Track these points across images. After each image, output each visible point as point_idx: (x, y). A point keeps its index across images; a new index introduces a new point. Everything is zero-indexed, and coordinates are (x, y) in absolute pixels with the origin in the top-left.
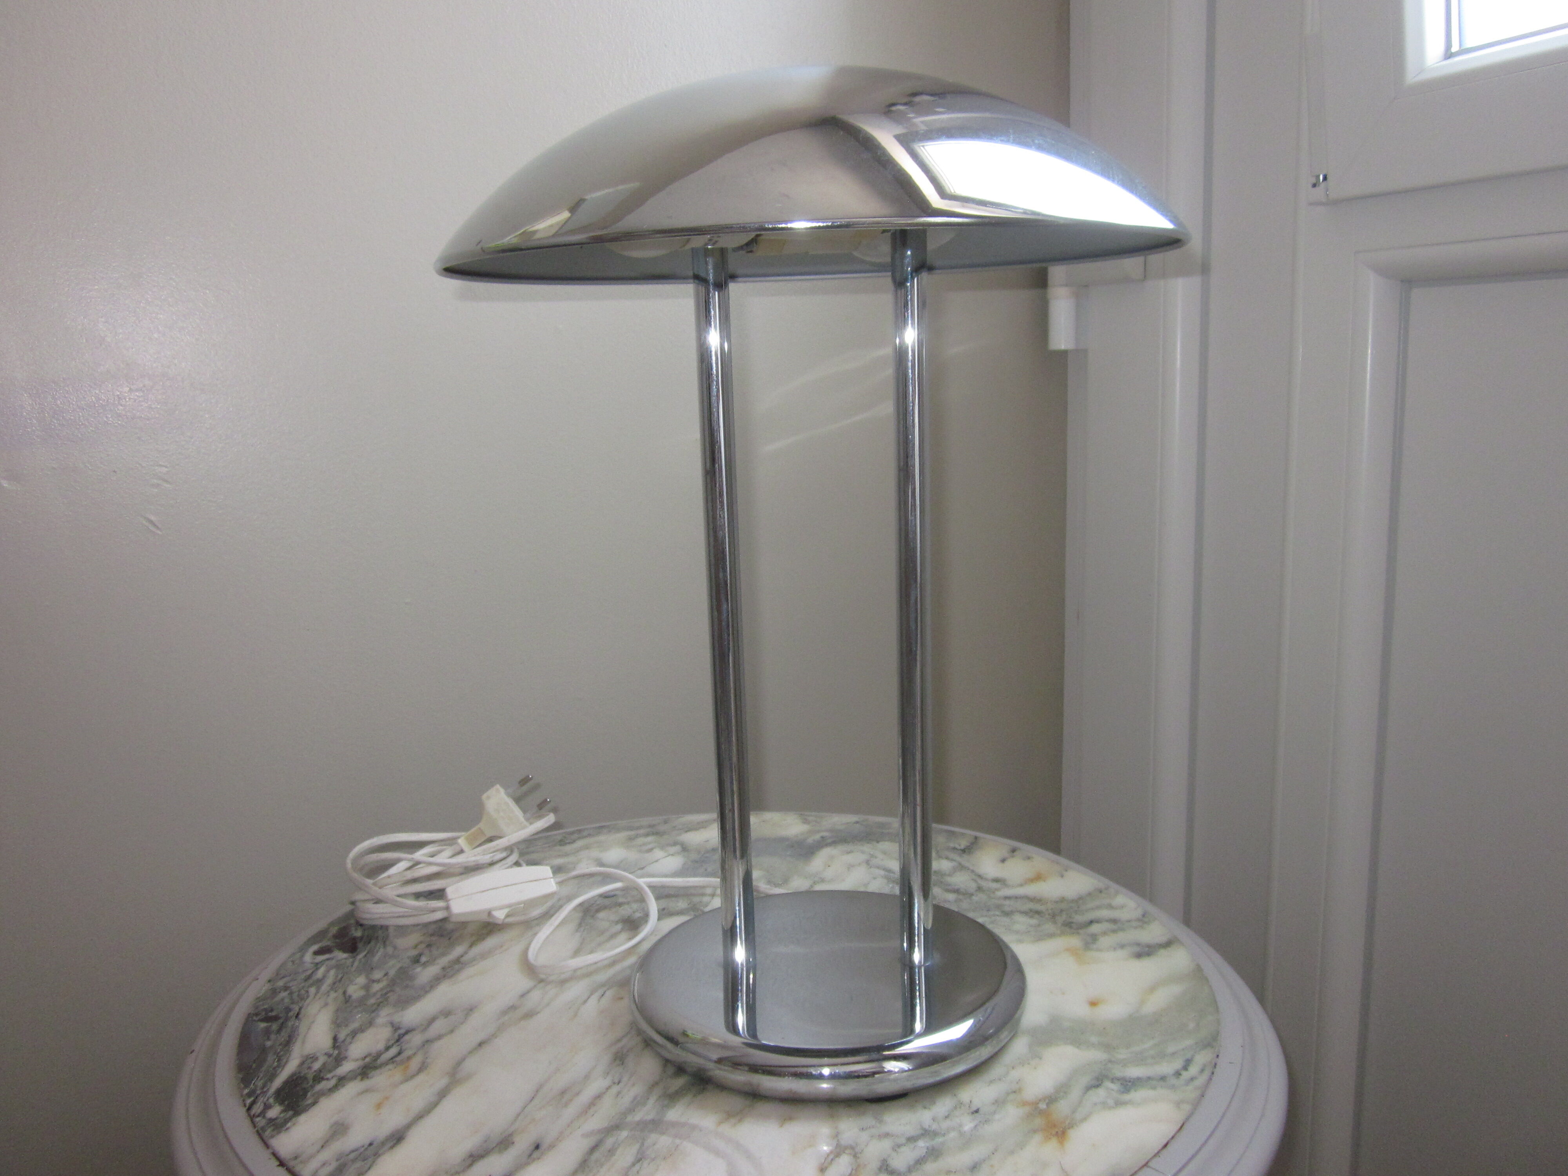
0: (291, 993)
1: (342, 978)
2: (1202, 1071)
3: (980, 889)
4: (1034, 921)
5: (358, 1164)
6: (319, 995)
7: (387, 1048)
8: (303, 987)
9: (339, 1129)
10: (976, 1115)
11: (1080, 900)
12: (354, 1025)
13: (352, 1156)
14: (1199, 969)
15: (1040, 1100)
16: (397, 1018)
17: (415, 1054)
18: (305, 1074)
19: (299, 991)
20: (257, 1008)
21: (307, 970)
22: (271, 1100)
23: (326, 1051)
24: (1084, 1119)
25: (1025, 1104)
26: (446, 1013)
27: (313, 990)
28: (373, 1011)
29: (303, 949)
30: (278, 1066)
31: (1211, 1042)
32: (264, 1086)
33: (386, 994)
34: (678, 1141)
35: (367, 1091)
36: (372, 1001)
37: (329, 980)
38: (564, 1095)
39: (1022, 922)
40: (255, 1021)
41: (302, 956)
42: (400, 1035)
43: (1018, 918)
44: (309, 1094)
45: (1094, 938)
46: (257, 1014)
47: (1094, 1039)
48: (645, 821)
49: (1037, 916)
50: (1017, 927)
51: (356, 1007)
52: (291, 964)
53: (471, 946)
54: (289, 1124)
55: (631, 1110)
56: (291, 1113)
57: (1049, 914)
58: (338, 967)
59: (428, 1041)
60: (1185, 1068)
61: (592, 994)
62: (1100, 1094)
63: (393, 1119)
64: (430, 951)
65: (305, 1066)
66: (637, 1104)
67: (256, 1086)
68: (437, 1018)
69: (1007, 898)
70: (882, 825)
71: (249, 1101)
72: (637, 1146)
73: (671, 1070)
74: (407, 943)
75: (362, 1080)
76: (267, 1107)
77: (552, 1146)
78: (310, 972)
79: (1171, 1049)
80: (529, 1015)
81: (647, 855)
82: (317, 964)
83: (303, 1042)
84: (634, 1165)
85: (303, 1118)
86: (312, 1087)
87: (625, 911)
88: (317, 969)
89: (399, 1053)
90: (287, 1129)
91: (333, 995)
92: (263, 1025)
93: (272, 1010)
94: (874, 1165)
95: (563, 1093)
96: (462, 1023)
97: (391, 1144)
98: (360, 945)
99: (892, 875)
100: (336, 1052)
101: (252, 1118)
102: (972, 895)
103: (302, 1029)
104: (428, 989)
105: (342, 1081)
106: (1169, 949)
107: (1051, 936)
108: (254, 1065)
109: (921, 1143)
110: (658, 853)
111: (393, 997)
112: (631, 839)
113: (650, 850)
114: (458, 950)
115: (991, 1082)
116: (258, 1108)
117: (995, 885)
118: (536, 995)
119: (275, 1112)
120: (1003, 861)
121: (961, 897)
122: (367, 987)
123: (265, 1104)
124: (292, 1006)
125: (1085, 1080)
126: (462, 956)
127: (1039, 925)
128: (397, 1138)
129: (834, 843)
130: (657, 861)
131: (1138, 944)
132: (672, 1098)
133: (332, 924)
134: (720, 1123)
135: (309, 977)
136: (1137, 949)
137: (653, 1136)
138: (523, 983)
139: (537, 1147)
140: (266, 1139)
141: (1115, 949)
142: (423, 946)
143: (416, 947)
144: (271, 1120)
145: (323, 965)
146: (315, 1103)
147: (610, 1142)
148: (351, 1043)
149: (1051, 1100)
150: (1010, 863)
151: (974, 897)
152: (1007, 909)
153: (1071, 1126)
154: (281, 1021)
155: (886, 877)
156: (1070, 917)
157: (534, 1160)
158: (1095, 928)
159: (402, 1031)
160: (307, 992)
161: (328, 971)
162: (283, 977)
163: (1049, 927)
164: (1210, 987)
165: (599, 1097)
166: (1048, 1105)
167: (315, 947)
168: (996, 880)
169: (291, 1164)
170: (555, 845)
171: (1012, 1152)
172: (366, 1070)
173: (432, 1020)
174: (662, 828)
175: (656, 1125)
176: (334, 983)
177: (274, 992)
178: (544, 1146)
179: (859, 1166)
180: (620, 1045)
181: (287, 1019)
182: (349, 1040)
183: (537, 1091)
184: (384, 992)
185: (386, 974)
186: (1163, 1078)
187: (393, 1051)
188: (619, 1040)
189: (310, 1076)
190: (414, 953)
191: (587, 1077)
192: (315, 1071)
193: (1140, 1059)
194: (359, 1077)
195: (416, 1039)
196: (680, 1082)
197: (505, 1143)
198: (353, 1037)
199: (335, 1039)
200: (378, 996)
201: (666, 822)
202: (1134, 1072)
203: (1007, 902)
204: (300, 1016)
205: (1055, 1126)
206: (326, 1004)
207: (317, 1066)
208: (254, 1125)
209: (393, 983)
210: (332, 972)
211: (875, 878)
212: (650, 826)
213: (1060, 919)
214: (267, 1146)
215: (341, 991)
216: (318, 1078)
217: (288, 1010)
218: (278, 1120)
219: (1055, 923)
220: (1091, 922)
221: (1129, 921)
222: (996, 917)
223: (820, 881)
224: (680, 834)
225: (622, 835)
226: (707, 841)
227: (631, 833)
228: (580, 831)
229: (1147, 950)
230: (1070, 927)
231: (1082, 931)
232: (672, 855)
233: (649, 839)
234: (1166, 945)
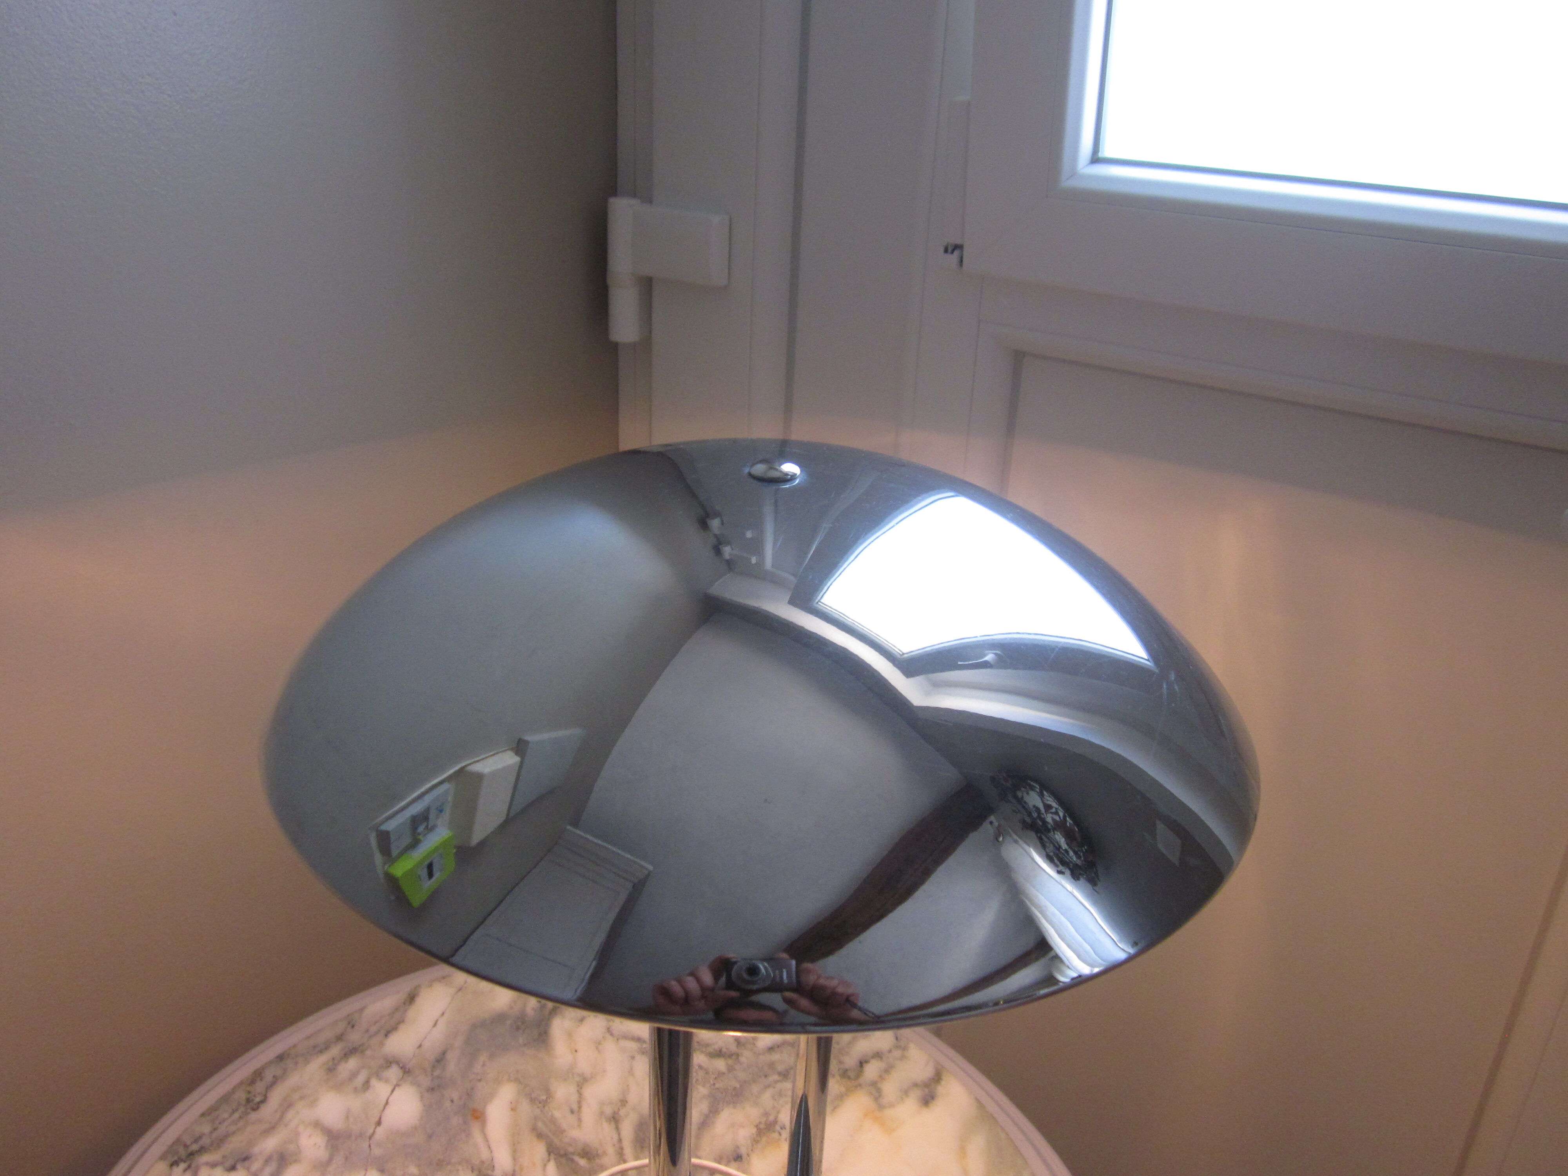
14: (980, 1105)
45: (876, 1088)
81: (369, 1095)
102: (738, 1055)
106: (943, 1083)
107: (841, 1097)
110: (381, 1089)
112: (331, 1069)
113: (366, 1085)
130: (387, 1103)
131: (916, 1085)
136: (918, 1093)
141: (902, 1099)
151: (743, 1059)
152: (780, 1068)
156: (841, 1062)
158: (870, 1072)
170: (246, 1114)
174: (355, 1037)
201: (352, 1020)
203: (776, 1057)
211: (633, 1058)
212: (339, 1038)
220: (862, 1064)
221: (890, 1051)
222: (779, 1086)
223: (583, 1081)
224: (382, 1044)
225: (315, 1066)
226: (420, 1046)
227: (324, 1058)
228: (258, 1075)
229: (927, 1090)
230: (849, 1078)
231: (861, 1080)
232: (397, 1085)
233: (352, 1063)
234: (937, 1078)
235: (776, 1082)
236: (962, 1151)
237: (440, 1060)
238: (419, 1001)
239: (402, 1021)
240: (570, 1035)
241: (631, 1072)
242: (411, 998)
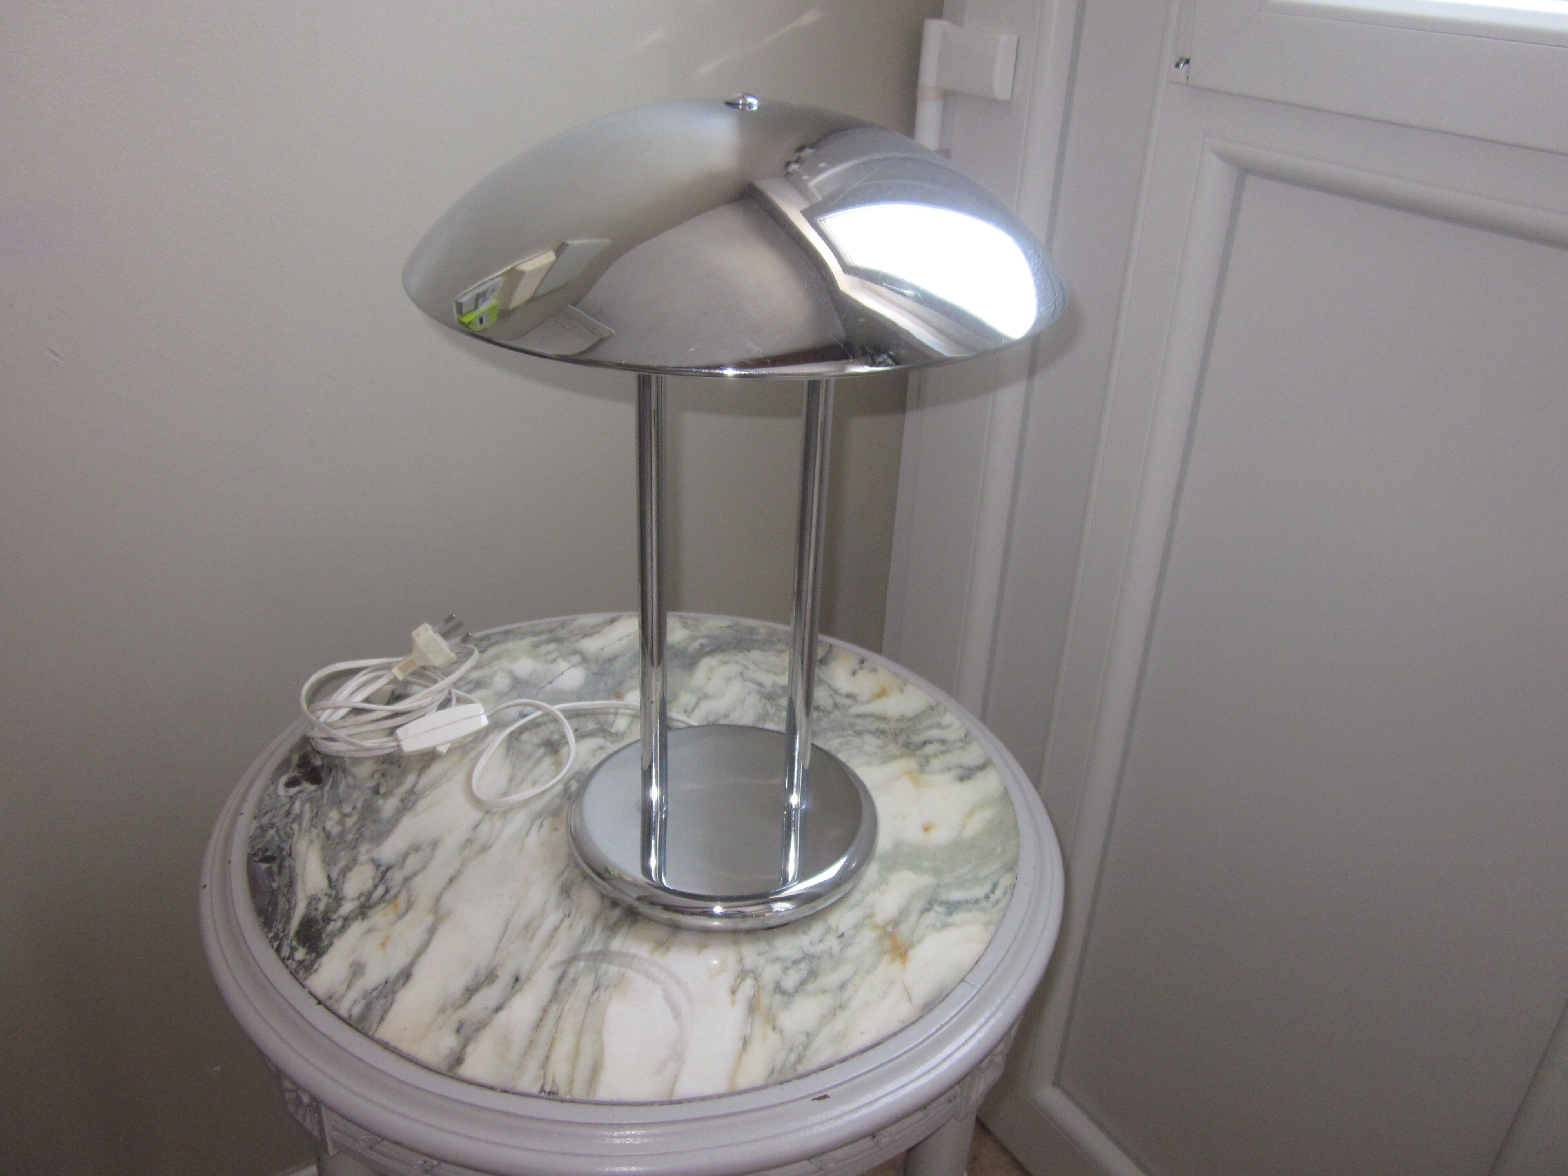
0: (278, 831)
1: (317, 813)
2: (1005, 893)
3: (836, 706)
4: (879, 742)
5: (382, 1001)
6: (303, 832)
7: (376, 886)
8: (287, 823)
9: (357, 970)
10: (842, 938)
11: (916, 718)
12: (342, 863)
13: (375, 994)
14: (1006, 792)
15: (888, 924)
16: (375, 855)
17: (399, 892)
18: (315, 915)
19: (284, 828)
20: (253, 848)
21: (284, 805)
22: (295, 943)
23: (325, 892)
24: (919, 941)
25: (876, 927)
26: (416, 848)
27: (295, 826)
28: (354, 848)
29: (274, 780)
30: (290, 909)
31: (1012, 867)
32: (284, 930)
33: (359, 829)
34: (623, 970)
35: (369, 931)
36: (350, 837)
37: (307, 816)
38: (529, 929)
39: (871, 742)
40: (255, 861)
41: (275, 790)
42: (383, 872)
43: (868, 738)
44: (324, 936)
45: (927, 760)
46: (255, 854)
47: (927, 864)
48: (544, 623)
49: (882, 736)
50: (866, 748)
51: (338, 844)
52: (267, 798)
53: (419, 775)
54: (316, 966)
55: (582, 942)
56: (314, 955)
57: (892, 734)
58: (310, 800)
59: (407, 879)
60: (993, 891)
61: (532, 825)
62: (930, 918)
63: (398, 959)
64: (386, 781)
65: (312, 907)
66: (587, 935)
67: (278, 930)
68: (409, 854)
69: (858, 716)
70: (752, 630)
71: (276, 944)
72: (593, 976)
73: (608, 903)
74: (363, 771)
75: (363, 920)
76: (293, 950)
77: (528, 978)
78: (287, 807)
79: (982, 874)
80: (485, 848)
81: (553, 667)
82: (291, 797)
83: (304, 883)
84: (593, 993)
85: (325, 959)
86: (324, 928)
87: (545, 732)
88: (293, 803)
89: (387, 891)
90: (316, 970)
91: (315, 831)
92: (264, 866)
93: (267, 850)
94: (770, 986)
95: (527, 927)
96: (431, 859)
97: (401, 982)
98: (323, 775)
99: (763, 689)
100: (334, 892)
101: (283, 960)
102: (830, 712)
103: (299, 869)
104: (393, 822)
105: (347, 921)
106: (984, 771)
107: (894, 758)
108: (270, 909)
109: (803, 966)
110: (562, 665)
111: (367, 833)
112: (536, 646)
113: (554, 661)
114: (410, 779)
115: (852, 907)
116: (285, 952)
117: (848, 702)
118: (485, 827)
119: (300, 954)
120: (854, 673)
121: (821, 715)
122: (341, 822)
123: (290, 947)
124: (283, 845)
125: (919, 904)
126: (414, 786)
127: (884, 746)
128: (406, 975)
129: (711, 652)
130: (562, 673)
131: (961, 767)
132: (612, 929)
133: (292, 751)
134: (653, 952)
135: (288, 813)
136: (959, 772)
137: (604, 967)
138: (474, 815)
139: (517, 980)
140: (301, 980)
141: (943, 772)
142: (377, 775)
143: (372, 777)
144: (301, 962)
145: (296, 798)
146: (331, 944)
147: (571, 973)
148: (343, 883)
149: (896, 923)
150: (861, 675)
151: (833, 716)
152: (858, 728)
153: (911, 947)
154: (278, 860)
155: (758, 693)
156: (909, 738)
157: (517, 992)
158: (928, 749)
159: (383, 869)
160: (291, 829)
161: (303, 805)
162: (266, 813)
163: (892, 749)
164: (1014, 810)
165: (556, 929)
166: (894, 927)
167: (284, 779)
168: (849, 696)
169: (328, 1003)
171: (868, 972)
172: (364, 910)
173: (406, 856)
174: (561, 633)
175: (603, 955)
176: (313, 818)
177: (263, 829)
178: (523, 978)
179: (759, 987)
180: (564, 877)
181: (283, 860)
182: (341, 880)
183: (506, 926)
184: (358, 826)
185: (354, 808)
186: (977, 901)
187: (381, 890)
188: (562, 873)
189: (319, 917)
190: (372, 783)
191: (543, 911)
192: (322, 912)
193: (960, 884)
194: (360, 918)
195: (396, 877)
196: (616, 913)
197: (491, 977)
198: (344, 876)
199: (329, 878)
200: (354, 831)
201: (563, 625)
202: (956, 895)
204: (293, 855)
205: (899, 948)
206: (311, 842)
207: (322, 907)
208: (287, 967)
209: (362, 818)
210: (307, 807)
211: (749, 694)
212: (550, 631)
213: (901, 739)
214: (304, 986)
215: (320, 827)
216: (327, 920)
217: (281, 849)
218: (306, 963)
219: (897, 743)
220: (925, 743)
221: (955, 742)
222: (850, 738)
223: (704, 696)
224: (577, 641)
225: (527, 642)
226: (603, 649)
227: (534, 639)
228: (488, 637)
229: (967, 772)
230: (909, 748)
231: (918, 753)
232: (574, 666)
233: (552, 646)
234: (983, 767)
235: (849, 735)
236: (970, 814)
237: (612, 660)
238: (616, 624)
239: (598, 632)
240: (711, 669)
241: (743, 701)
242: (612, 621)
